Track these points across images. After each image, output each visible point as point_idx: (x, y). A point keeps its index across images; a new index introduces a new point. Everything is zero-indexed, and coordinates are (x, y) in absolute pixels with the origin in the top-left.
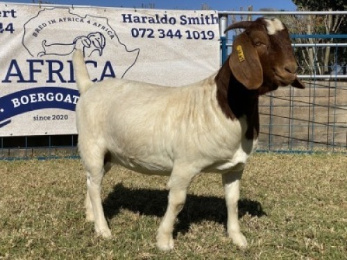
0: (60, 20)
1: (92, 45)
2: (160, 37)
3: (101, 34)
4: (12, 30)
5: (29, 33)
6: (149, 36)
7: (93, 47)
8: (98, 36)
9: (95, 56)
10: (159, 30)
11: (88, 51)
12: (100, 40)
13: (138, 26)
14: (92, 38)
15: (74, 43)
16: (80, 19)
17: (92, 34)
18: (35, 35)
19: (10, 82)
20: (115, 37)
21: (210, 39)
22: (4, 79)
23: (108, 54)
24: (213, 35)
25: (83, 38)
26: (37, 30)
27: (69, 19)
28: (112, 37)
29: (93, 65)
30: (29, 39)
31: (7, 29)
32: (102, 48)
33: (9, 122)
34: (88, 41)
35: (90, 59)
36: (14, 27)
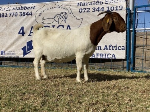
0: (51, 8)
1: (62, 18)
2: (93, 12)
3: (65, 13)
4: (31, 14)
5: (37, 15)
6: (87, 12)
7: (62, 19)
8: (64, 14)
9: (63, 23)
10: (93, 8)
11: (60, 21)
12: (65, 16)
13: (82, 7)
14: (62, 15)
15: (55, 18)
16: (59, 7)
17: (62, 13)
18: (40, 15)
19: (31, 35)
20: (72, 13)
21: (120, 10)
22: (29, 34)
23: (68, 22)
24: (122, 8)
25: (58, 15)
26: (41, 14)
27: (54, 8)
28: (70, 13)
29: (62, 27)
30: (37, 18)
31: (30, 14)
32: (66, 19)
33: (30, 52)
34: (60, 16)
35: (61, 24)
36: (32, 13)
